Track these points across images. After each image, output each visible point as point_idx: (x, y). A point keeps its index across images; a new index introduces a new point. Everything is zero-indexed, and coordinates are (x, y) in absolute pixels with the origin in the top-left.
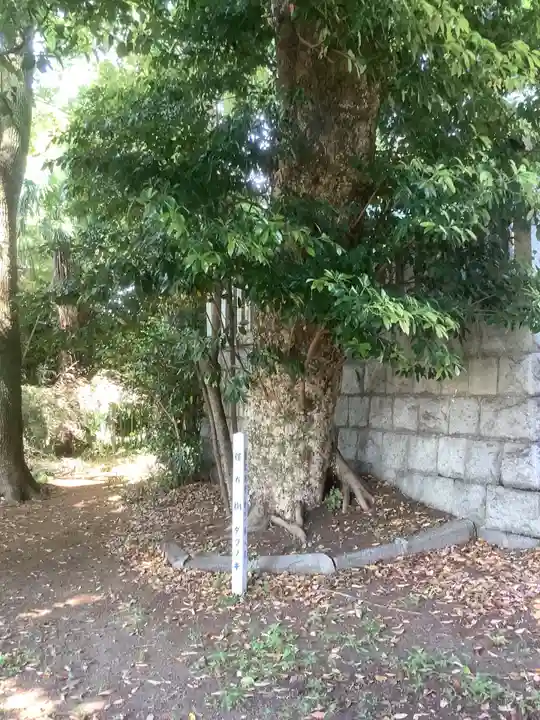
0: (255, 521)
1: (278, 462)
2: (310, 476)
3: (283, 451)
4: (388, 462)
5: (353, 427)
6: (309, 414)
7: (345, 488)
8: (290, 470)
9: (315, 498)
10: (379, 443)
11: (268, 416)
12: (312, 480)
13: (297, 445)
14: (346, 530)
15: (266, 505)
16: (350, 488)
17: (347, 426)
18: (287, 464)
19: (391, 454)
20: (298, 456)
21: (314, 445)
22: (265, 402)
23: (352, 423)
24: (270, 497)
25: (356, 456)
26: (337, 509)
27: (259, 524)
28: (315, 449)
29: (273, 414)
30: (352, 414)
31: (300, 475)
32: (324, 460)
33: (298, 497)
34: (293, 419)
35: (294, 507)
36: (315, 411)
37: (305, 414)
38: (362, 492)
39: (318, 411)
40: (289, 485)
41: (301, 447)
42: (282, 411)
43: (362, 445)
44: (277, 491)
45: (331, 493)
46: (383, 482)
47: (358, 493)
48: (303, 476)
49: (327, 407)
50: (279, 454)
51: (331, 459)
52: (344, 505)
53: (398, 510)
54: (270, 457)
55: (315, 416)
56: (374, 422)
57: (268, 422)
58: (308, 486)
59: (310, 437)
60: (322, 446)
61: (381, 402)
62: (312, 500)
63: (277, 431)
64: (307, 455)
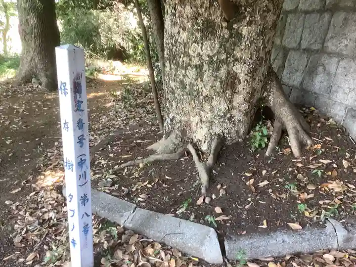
0: (171, 147)
1: (195, 88)
2: (233, 108)
3: (200, 75)
4: (339, 97)
5: (304, 50)
6: (235, 26)
7: (277, 124)
8: (208, 99)
9: (238, 132)
10: (333, 71)
11: (184, 29)
12: (235, 113)
13: (218, 69)
14: (262, 184)
15: (184, 132)
16: (283, 124)
17: (298, 49)
18: (205, 92)
19: (345, 86)
20: (218, 83)
21: (241, 70)
22: (179, 8)
23: (304, 45)
24: (188, 125)
25: (302, 83)
26: (262, 149)
27: (174, 151)
28: (242, 76)
29: (189, 25)
30: (306, 35)
31: (221, 106)
32: (254, 90)
33: (217, 130)
34: (213, 33)
35: (212, 140)
36: (245, 22)
37: (230, 28)
38: (297, 132)
39: (250, 23)
40: (207, 115)
41: (223, 72)
42: (199, 21)
43: (311, 72)
44: (195, 120)
45: (257, 128)
46: (328, 119)
47: (291, 132)
48: (223, 106)
49: (263, 18)
50: (196, 79)
51: (264, 88)
52: (270, 145)
53: (340, 166)
54: (187, 81)
55: (245, 31)
56: (331, 46)
57: (184, 36)
58: (229, 119)
59: (236, 60)
60: (253, 72)
61: (345, 19)
62: (234, 135)
63: (194, 49)
64: (231, 82)
